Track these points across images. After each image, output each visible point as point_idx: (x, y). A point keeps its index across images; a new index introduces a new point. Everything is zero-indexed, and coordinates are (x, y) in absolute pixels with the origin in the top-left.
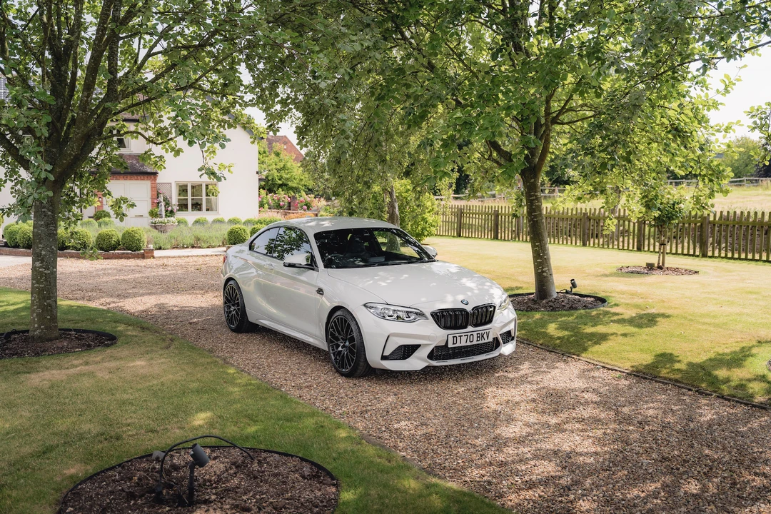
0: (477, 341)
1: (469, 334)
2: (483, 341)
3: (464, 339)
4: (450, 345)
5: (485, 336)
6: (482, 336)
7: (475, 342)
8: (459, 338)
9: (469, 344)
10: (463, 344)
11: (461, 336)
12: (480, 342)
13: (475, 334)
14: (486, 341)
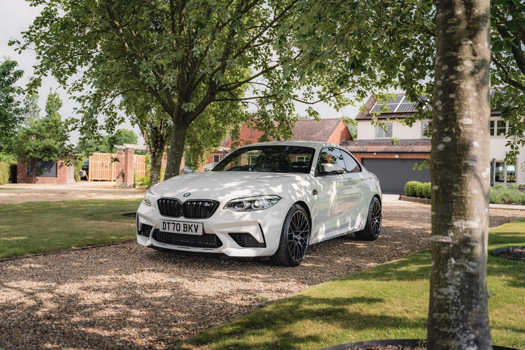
0: (184, 231)
1: (176, 223)
2: (190, 233)
3: (172, 226)
4: (161, 230)
5: (193, 228)
6: (190, 228)
7: (181, 232)
8: (167, 225)
9: (175, 231)
10: (171, 231)
11: (169, 223)
12: (187, 233)
13: (182, 224)
14: (194, 233)
